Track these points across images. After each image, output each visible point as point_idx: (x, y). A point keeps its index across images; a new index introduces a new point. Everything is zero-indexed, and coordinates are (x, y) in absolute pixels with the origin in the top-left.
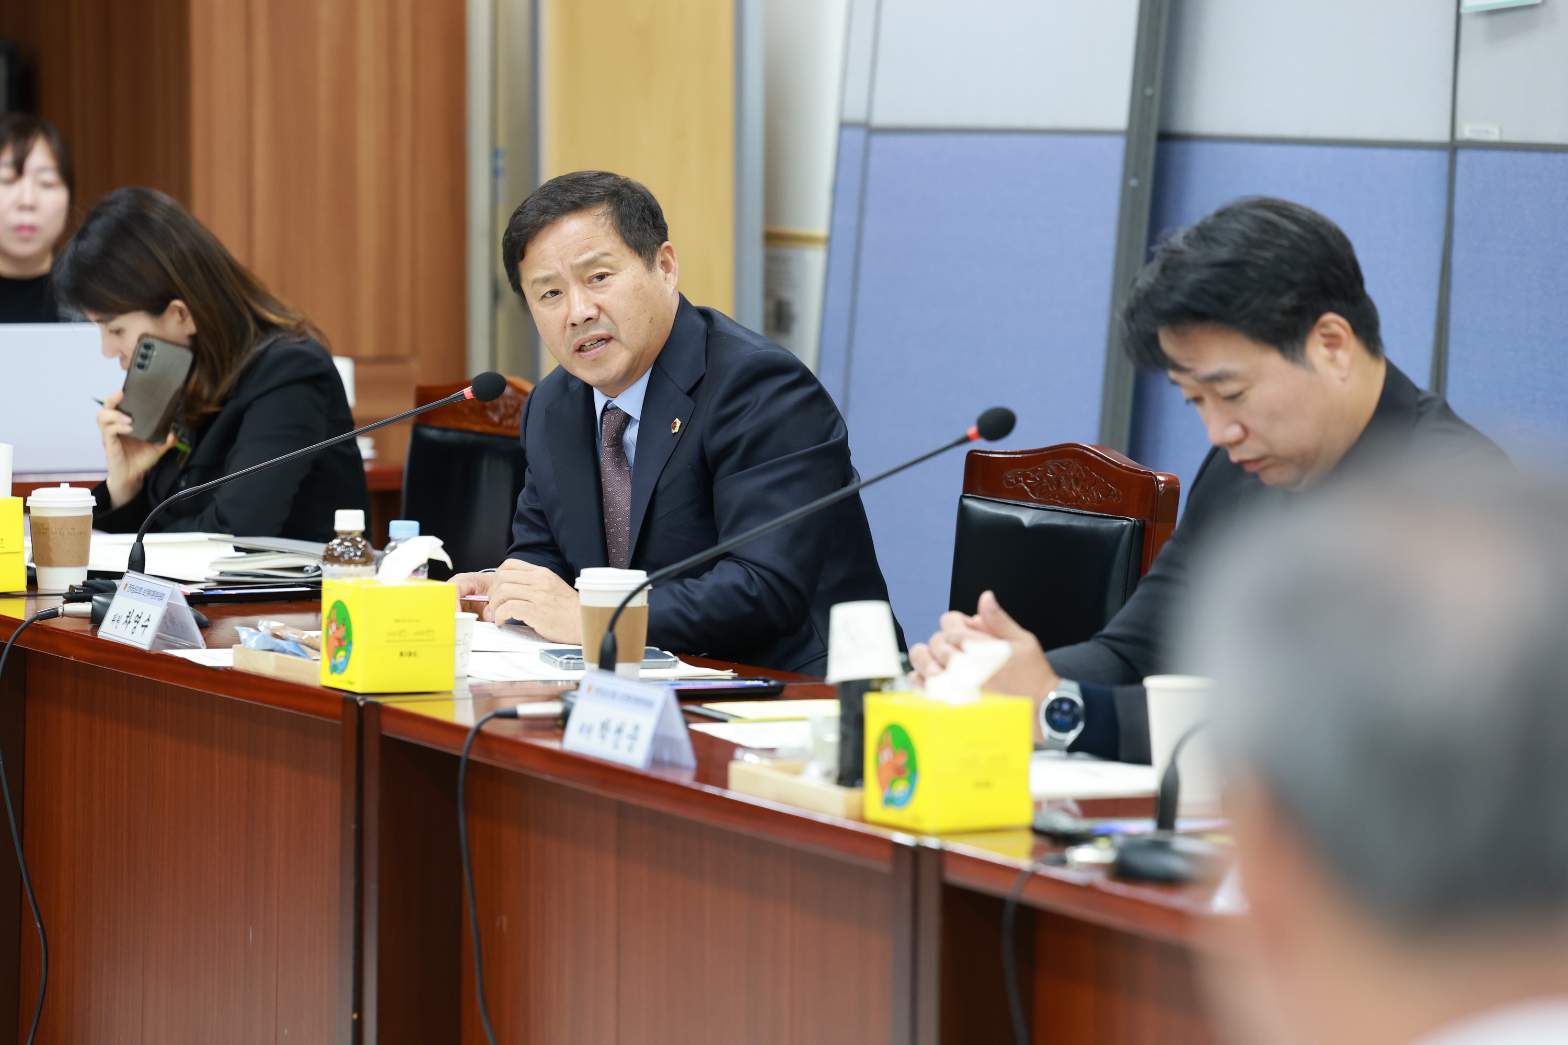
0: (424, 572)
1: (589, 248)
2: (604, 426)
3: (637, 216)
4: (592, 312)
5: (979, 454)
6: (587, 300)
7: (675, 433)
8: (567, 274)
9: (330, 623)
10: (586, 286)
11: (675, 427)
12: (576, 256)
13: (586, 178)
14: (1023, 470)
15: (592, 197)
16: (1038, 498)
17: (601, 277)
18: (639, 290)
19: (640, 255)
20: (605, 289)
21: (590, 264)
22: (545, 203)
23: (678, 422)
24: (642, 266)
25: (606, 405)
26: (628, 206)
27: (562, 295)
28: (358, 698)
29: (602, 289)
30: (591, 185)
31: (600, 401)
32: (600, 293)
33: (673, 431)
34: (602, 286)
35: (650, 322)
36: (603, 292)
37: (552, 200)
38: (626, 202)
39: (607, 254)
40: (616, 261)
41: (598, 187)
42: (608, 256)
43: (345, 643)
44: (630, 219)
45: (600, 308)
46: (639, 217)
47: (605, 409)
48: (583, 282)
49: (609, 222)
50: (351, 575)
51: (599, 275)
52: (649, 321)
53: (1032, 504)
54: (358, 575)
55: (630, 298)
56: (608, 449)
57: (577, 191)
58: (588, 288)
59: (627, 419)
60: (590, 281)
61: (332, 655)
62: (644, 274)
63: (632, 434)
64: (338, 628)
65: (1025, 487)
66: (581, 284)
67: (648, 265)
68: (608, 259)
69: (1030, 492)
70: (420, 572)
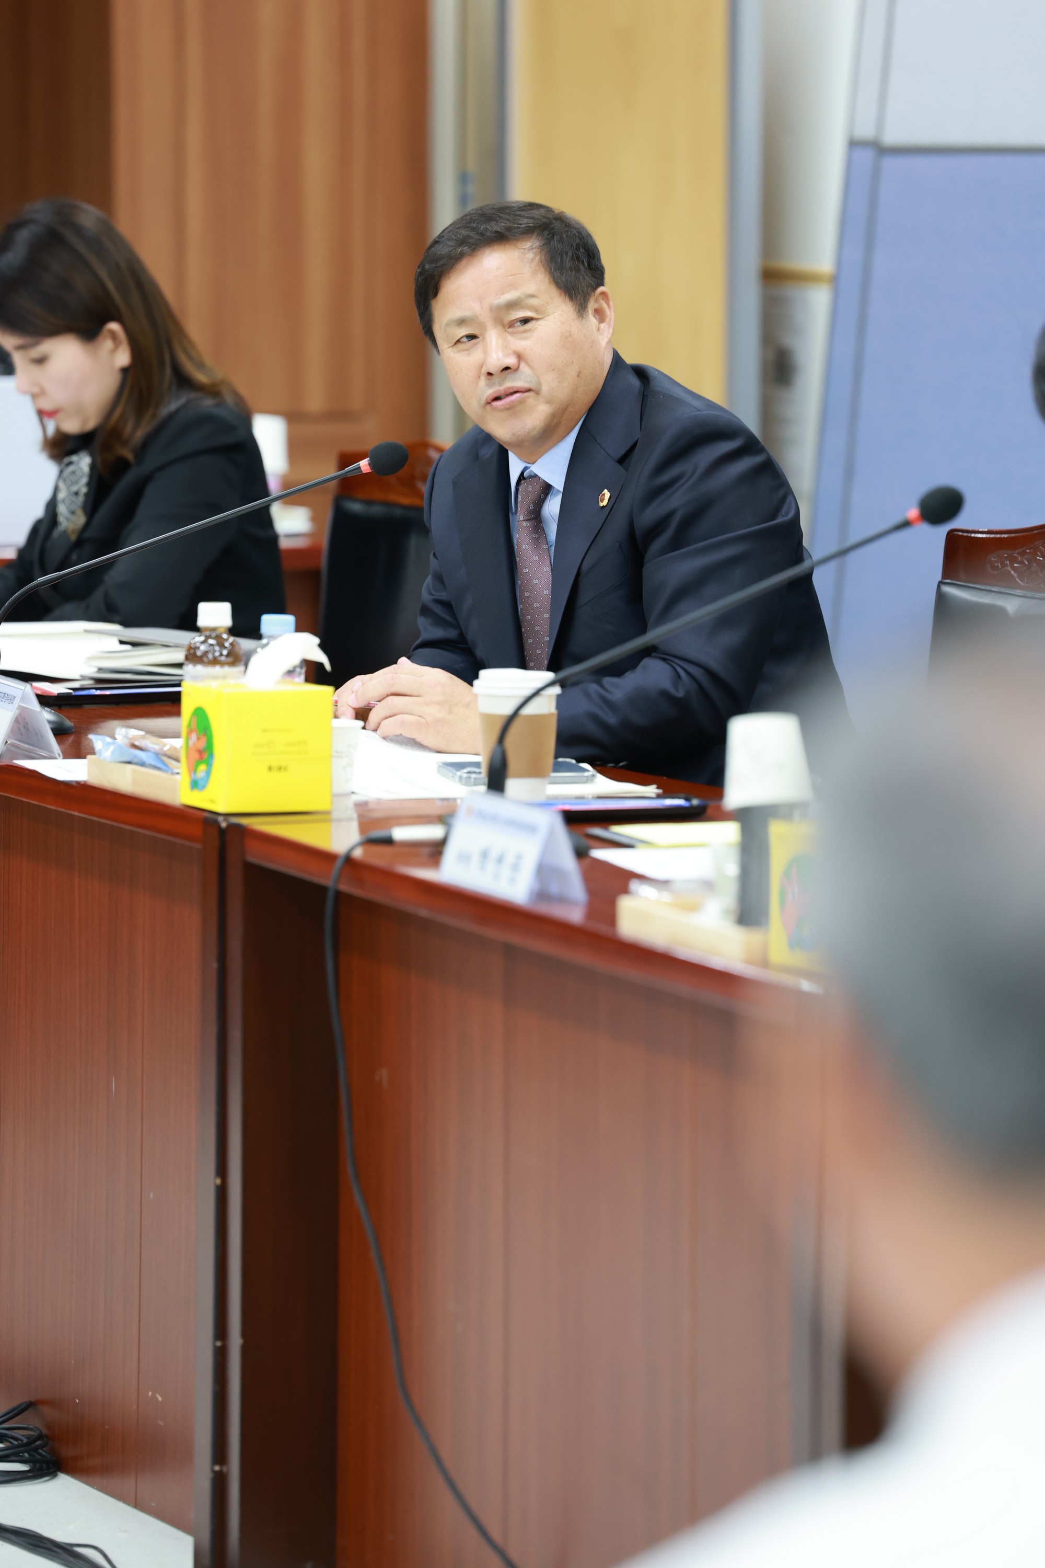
0: (300, 674)
1: (513, 286)
2: (520, 497)
3: (570, 254)
4: (511, 361)
5: (960, 533)
6: (505, 347)
7: (603, 507)
8: (485, 316)
9: (190, 732)
10: (506, 331)
11: (603, 500)
12: (497, 295)
13: (514, 207)
14: (1010, 552)
15: (520, 228)
16: (1026, 585)
17: (525, 321)
18: (566, 338)
19: (571, 298)
20: (528, 334)
21: (512, 305)
22: (464, 232)
23: (607, 494)
24: (572, 311)
25: (522, 473)
26: (561, 240)
27: (478, 340)
28: (220, 819)
29: (524, 335)
30: (520, 216)
31: (515, 467)
32: (521, 339)
33: (601, 504)
34: (524, 332)
35: (578, 376)
36: (526, 338)
37: (473, 229)
38: (559, 236)
39: (532, 296)
40: (543, 305)
41: (528, 218)
42: (534, 298)
43: (206, 756)
44: (561, 255)
45: (520, 357)
46: (573, 255)
47: (521, 477)
48: (503, 326)
49: (538, 258)
50: (215, 678)
51: (522, 319)
52: (576, 374)
53: (1018, 592)
54: (224, 677)
55: (556, 346)
56: (525, 524)
57: (503, 221)
58: (509, 333)
59: (547, 489)
60: (511, 324)
61: (192, 770)
62: (574, 320)
63: (552, 507)
64: (198, 739)
65: (1012, 572)
66: (500, 328)
67: (579, 310)
68: (533, 302)
69: (1018, 577)
70: (296, 674)
